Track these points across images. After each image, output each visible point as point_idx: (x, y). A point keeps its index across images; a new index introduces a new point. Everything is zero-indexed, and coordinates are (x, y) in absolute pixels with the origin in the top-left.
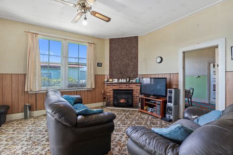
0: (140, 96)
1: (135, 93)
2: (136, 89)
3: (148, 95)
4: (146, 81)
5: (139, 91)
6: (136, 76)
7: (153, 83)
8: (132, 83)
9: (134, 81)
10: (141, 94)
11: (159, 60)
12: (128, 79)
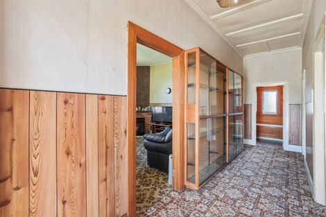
0: (152, 124)
1: (146, 121)
2: (148, 117)
3: (159, 123)
4: (158, 110)
5: (150, 119)
6: (147, 104)
7: (165, 112)
8: (144, 112)
9: (146, 110)
10: (153, 121)
11: (168, 91)
12: (140, 108)
